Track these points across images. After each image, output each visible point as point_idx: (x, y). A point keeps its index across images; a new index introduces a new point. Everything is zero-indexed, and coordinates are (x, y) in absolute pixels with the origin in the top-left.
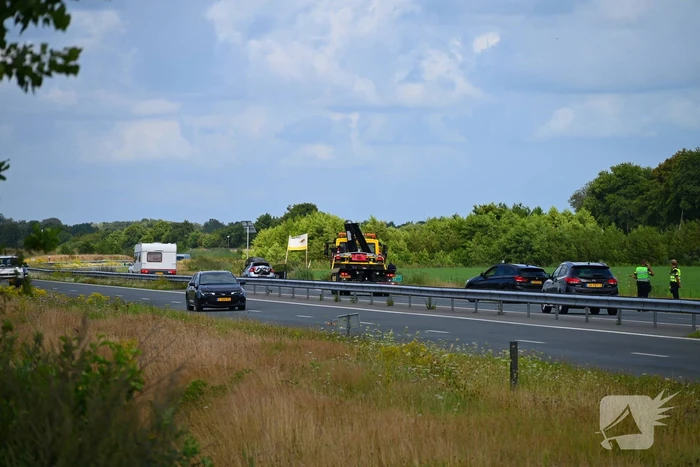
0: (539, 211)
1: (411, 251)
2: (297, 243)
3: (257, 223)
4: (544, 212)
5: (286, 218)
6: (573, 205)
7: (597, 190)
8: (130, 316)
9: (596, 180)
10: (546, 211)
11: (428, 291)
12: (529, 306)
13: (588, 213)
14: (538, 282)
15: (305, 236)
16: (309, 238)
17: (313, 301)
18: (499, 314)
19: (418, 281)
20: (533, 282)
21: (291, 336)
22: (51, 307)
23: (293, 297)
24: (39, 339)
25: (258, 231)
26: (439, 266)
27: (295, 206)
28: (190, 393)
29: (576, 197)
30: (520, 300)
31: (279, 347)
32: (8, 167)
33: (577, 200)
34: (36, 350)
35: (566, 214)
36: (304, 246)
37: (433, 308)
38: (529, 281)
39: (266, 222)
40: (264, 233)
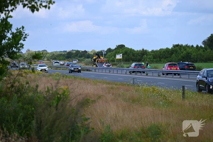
0: (192, 46)
1: (154, 59)
2: (119, 57)
3: (107, 51)
4: (194, 46)
5: (116, 49)
6: (203, 44)
7: (210, 40)
8: (67, 79)
9: (210, 36)
10: (195, 46)
11: (158, 71)
12: (189, 75)
13: (208, 47)
14: (192, 68)
15: (121, 55)
16: (123, 55)
17: (123, 74)
18: (180, 77)
19: (156, 68)
20: (190, 68)
21: (116, 85)
22: (43, 76)
23: (117, 73)
24: (37, 86)
25: (107, 53)
26: (162, 63)
27: (118, 45)
28: (85, 102)
29: (203, 42)
30: (186, 73)
31: (112, 88)
32: (28, 35)
33: (204, 42)
34: (36, 90)
35: (201, 47)
36: (121, 57)
37: (160, 76)
38: (189, 68)
39: (109, 50)
40: (109, 54)
